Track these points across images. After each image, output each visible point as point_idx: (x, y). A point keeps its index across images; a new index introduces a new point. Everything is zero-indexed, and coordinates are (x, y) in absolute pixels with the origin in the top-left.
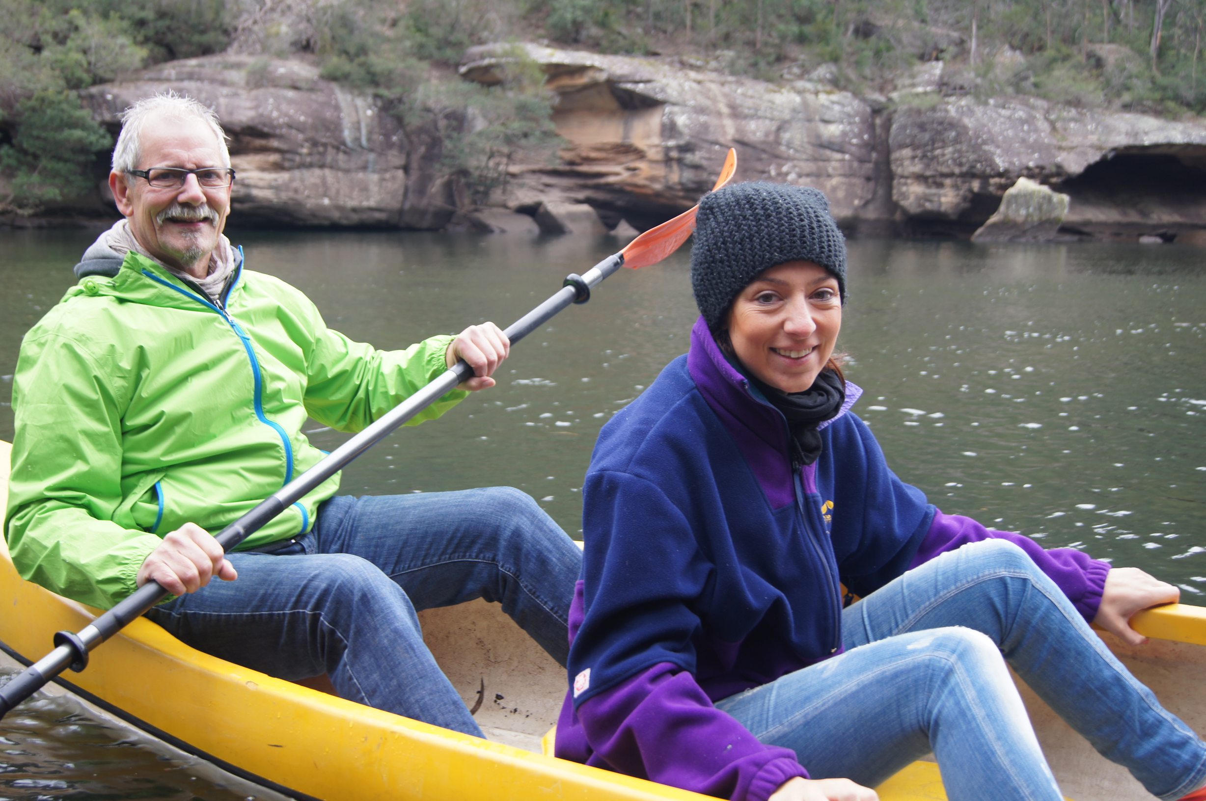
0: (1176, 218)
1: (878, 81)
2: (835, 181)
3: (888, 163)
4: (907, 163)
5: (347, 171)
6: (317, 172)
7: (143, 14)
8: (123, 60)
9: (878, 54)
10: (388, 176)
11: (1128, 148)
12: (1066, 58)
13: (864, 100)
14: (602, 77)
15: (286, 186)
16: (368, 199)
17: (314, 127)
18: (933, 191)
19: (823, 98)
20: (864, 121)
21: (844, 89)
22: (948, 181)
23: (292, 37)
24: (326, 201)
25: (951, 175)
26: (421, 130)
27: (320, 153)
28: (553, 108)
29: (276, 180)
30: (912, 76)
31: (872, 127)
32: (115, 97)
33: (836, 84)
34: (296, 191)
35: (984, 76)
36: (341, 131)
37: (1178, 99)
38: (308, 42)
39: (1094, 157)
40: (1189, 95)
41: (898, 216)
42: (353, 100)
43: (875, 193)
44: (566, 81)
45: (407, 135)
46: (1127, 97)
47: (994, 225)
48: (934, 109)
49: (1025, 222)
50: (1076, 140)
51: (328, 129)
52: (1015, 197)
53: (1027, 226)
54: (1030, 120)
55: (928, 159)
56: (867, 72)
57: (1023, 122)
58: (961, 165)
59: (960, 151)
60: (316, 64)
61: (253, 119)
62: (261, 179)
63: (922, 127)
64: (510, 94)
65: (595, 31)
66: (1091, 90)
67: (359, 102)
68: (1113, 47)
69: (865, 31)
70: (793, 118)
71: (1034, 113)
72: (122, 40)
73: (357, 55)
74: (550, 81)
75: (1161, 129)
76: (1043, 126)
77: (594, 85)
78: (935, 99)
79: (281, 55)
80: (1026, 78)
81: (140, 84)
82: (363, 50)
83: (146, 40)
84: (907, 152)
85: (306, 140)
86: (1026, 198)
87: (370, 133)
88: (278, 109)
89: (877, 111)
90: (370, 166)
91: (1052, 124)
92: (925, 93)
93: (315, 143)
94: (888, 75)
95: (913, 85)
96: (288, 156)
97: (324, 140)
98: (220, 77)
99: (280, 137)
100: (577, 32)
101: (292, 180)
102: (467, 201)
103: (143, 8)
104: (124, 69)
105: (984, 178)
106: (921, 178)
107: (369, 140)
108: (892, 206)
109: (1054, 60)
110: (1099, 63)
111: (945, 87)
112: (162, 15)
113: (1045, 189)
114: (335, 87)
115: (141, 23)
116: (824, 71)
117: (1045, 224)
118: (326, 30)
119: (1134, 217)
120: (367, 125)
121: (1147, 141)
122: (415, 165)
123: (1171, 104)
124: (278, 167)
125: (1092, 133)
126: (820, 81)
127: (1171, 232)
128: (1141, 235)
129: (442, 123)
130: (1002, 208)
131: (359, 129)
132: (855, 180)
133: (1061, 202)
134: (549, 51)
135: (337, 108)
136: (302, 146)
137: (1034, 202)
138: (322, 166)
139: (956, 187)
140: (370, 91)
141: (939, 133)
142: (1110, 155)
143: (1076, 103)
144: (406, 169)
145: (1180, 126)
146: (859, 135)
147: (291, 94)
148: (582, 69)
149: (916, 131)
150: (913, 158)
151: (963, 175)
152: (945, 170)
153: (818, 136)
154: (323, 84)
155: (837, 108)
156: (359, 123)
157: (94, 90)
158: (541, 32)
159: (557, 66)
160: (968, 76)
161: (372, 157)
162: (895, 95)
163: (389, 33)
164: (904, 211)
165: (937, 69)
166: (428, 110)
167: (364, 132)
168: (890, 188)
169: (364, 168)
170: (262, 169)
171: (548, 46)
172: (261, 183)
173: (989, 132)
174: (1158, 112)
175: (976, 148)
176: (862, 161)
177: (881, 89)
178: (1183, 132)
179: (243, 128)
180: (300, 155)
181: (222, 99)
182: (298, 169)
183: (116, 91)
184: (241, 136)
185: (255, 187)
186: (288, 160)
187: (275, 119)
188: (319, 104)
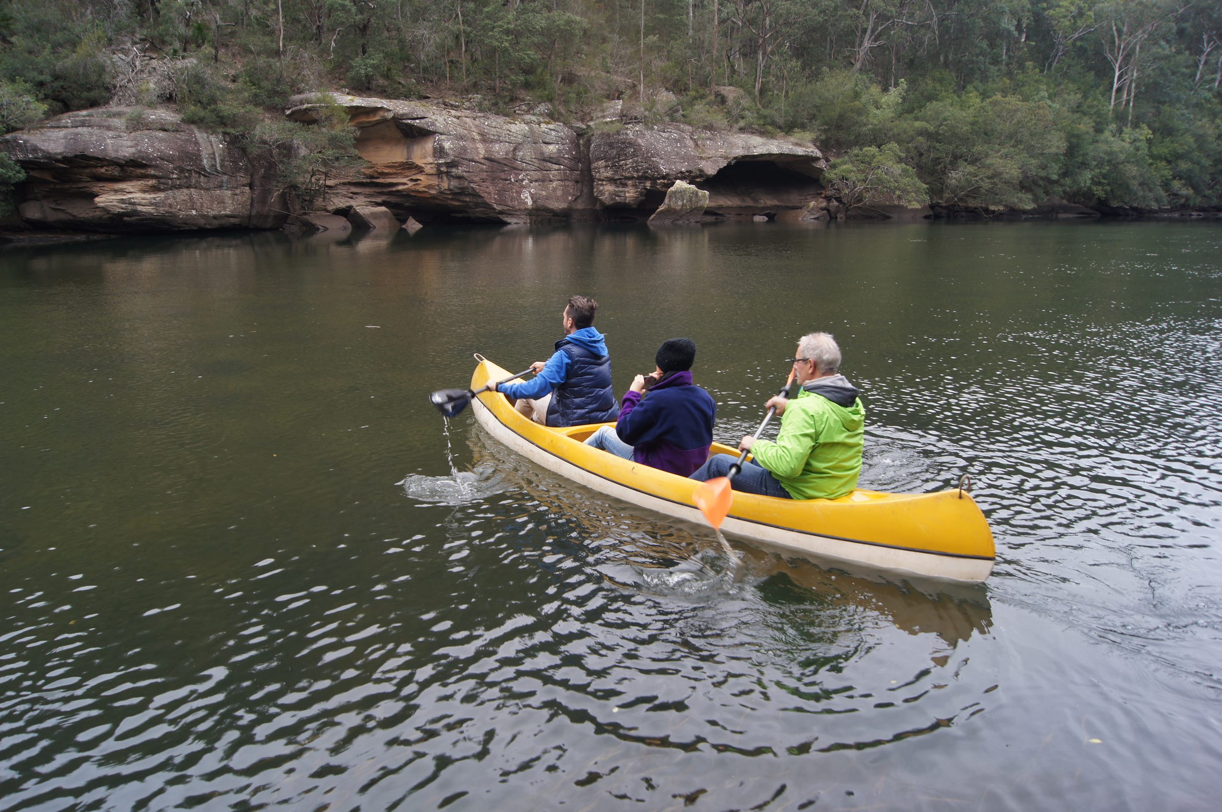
0: (775, 202)
1: (580, 114)
2: (554, 184)
3: (590, 170)
4: (602, 170)
5: (208, 189)
6: (185, 191)
7: (42, 78)
8: (30, 113)
9: (579, 94)
10: (238, 191)
11: (744, 157)
12: (702, 97)
13: (571, 127)
14: (390, 115)
15: (163, 203)
16: (225, 209)
17: (180, 158)
18: (621, 189)
19: (543, 126)
20: (571, 142)
21: (558, 120)
22: (630, 182)
23: (158, 92)
24: (194, 212)
25: (632, 178)
26: (260, 157)
27: (186, 177)
28: (355, 139)
29: (154, 199)
30: (603, 111)
31: (578, 145)
32: (26, 141)
33: (552, 116)
34: (170, 206)
35: (650, 111)
36: (201, 161)
37: (773, 123)
38: (171, 95)
39: (723, 164)
40: (780, 121)
41: (598, 207)
42: (208, 137)
43: (582, 191)
44: (364, 119)
45: (250, 161)
46: (742, 123)
47: (661, 212)
48: (618, 133)
49: (681, 210)
50: (711, 153)
51: (191, 159)
52: (674, 193)
53: (683, 213)
54: (681, 140)
55: (616, 167)
56: (573, 108)
57: (677, 141)
58: (638, 171)
59: (636, 162)
60: (178, 111)
61: (134, 154)
62: (143, 199)
63: (611, 145)
64: (324, 130)
65: (381, 81)
66: (719, 119)
67: (213, 138)
68: (731, 88)
69: (569, 79)
70: (524, 141)
71: (684, 135)
72: (27, 98)
73: (209, 104)
74: (351, 120)
75: (764, 144)
76: (690, 143)
77: (384, 121)
78: (618, 126)
79: (151, 105)
80: (677, 111)
81: (43, 131)
82: (213, 100)
83: (46, 97)
84: (602, 163)
85: (175, 169)
86: (681, 193)
87: (222, 161)
88: (153, 147)
89: (580, 134)
90: (225, 185)
91: (695, 141)
92: (612, 122)
93: (182, 170)
94: (586, 109)
95: (604, 117)
96: (162, 181)
97: (189, 168)
98: (106, 124)
99: (156, 167)
100: (369, 83)
101: (166, 198)
102: (297, 207)
103: (41, 73)
104: (30, 120)
105: (654, 179)
106: (611, 180)
107: (222, 166)
108: (595, 200)
109: (695, 98)
110: (723, 100)
111: (625, 118)
112: (56, 77)
113: (693, 186)
114: (193, 127)
115: (41, 84)
116: (542, 108)
117: (694, 210)
118: (184, 86)
119: (749, 202)
120: (220, 155)
121: (756, 152)
122: (257, 183)
123: (769, 128)
124: (155, 189)
125: (721, 148)
126: (541, 115)
127: (773, 212)
128: (754, 215)
129: (275, 151)
130: (666, 201)
131: (214, 159)
132: (567, 183)
133: (704, 196)
134: (350, 97)
135: (197, 143)
136: (173, 173)
137: (687, 197)
138: (188, 187)
139: (634, 186)
140: (220, 130)
141: (622, 149)
142: (733, 162)
143: (710, 127)
144: (251, 186)
145: (776, 142)
146: (569, 152)
147: (161, 134)
148: (376, 110)
149: (607, 149)
150: (606, 167)
151: (639, 178)
152: (628, 175)
153: (542, 154)
154: (184, 126)
155: (553, 133)
156: (214, 154)
157: (8, 137)
158: (343, 82)
159: (357, 108)
160: (640, 110)
161: (225, 178)
162: (591, 123)
163: (231, 86)
164: (602, 203)
165: (619, 105)
166: (265, 142)
167: (218, 160)
168: (592, 187)
169: (220, 187)
170: (144, 192)
171: (348, 94)
172: (144, 201)
173: (655, 148)
174: (762, 134)
175: (647, 159)
176: (572, 170)
177: (582, 120)
178: (777, 146)
179: (126, 162)
180: (171, 179)
181: (108, 141)
182: (171, 189)
183: (25, 137)
184: (125, 168)
185: (139, 205)
186: (163, 183)
187: (150, 154)
188: (183, 141)
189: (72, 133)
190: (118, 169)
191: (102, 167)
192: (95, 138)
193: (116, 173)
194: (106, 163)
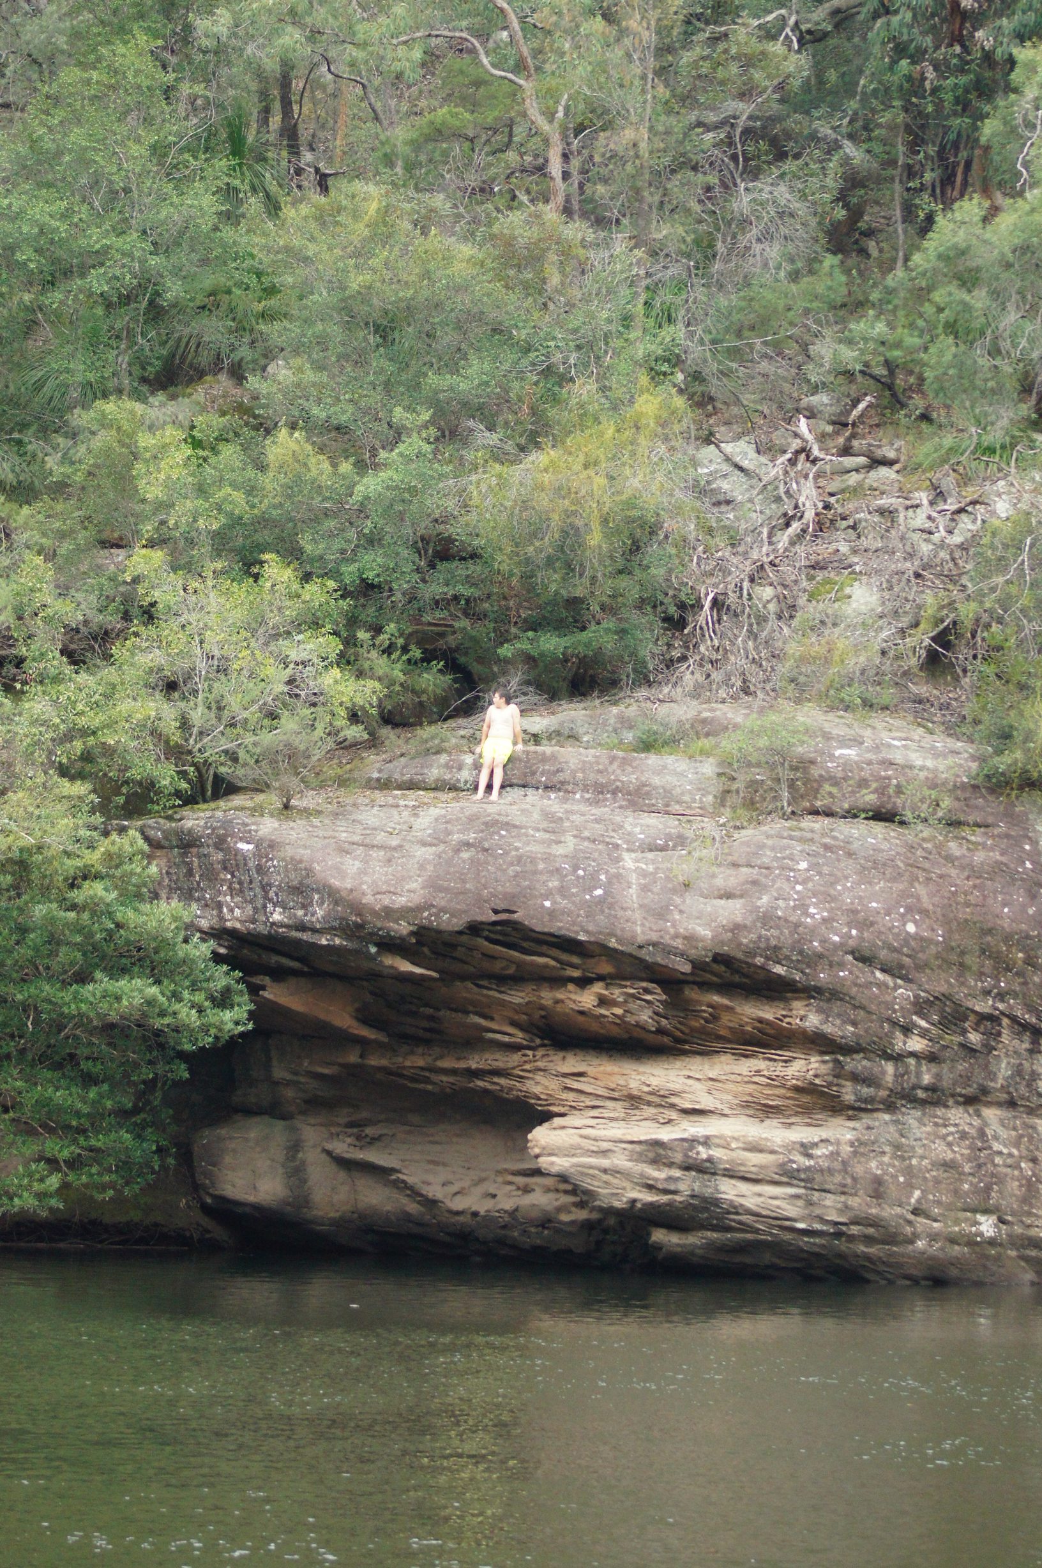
6: (958, 1116)
7: (374, 559)
15: (841, 1173)
17: (952, 959)
24: (987, 1226)
27: (969, 1050)
29: (805, 1149)
32: (267, 847)
34: (878, 1189)
51: (1003, 965)
61: (737, 928)
62: (754, 1148)
72: (302, 649)
81: (347, 797)
85: (919, 1008)
93: (952, 1018)
96: (857, 1063)
97: (984, 1006)
98: (630, 778)
99: (831, 996)
101: (863, 1150)
103: (376, 538)
112: (436, 556)
115: (367, 588)
124: (814, 1102)
136: (907, 1030)
138: (970, 1101)
154: (987, 807)
157: (195, 820)
170: (766, 1111)
172: (755, 1160)
179: (698, 966)
180: (898, 1058)
181: (629, 861)
182: (890, 1107)
183: (267, 826)
184: (691, 993)
185: (730, 1174)
186: (855, 1078)
187: (813, 930)
188: (974, 872)
189: (472, 819)
190: (657, 995)
191: (583, 983)
192: (570, 844)
193: (645, 1017)
194: (606, 968)
